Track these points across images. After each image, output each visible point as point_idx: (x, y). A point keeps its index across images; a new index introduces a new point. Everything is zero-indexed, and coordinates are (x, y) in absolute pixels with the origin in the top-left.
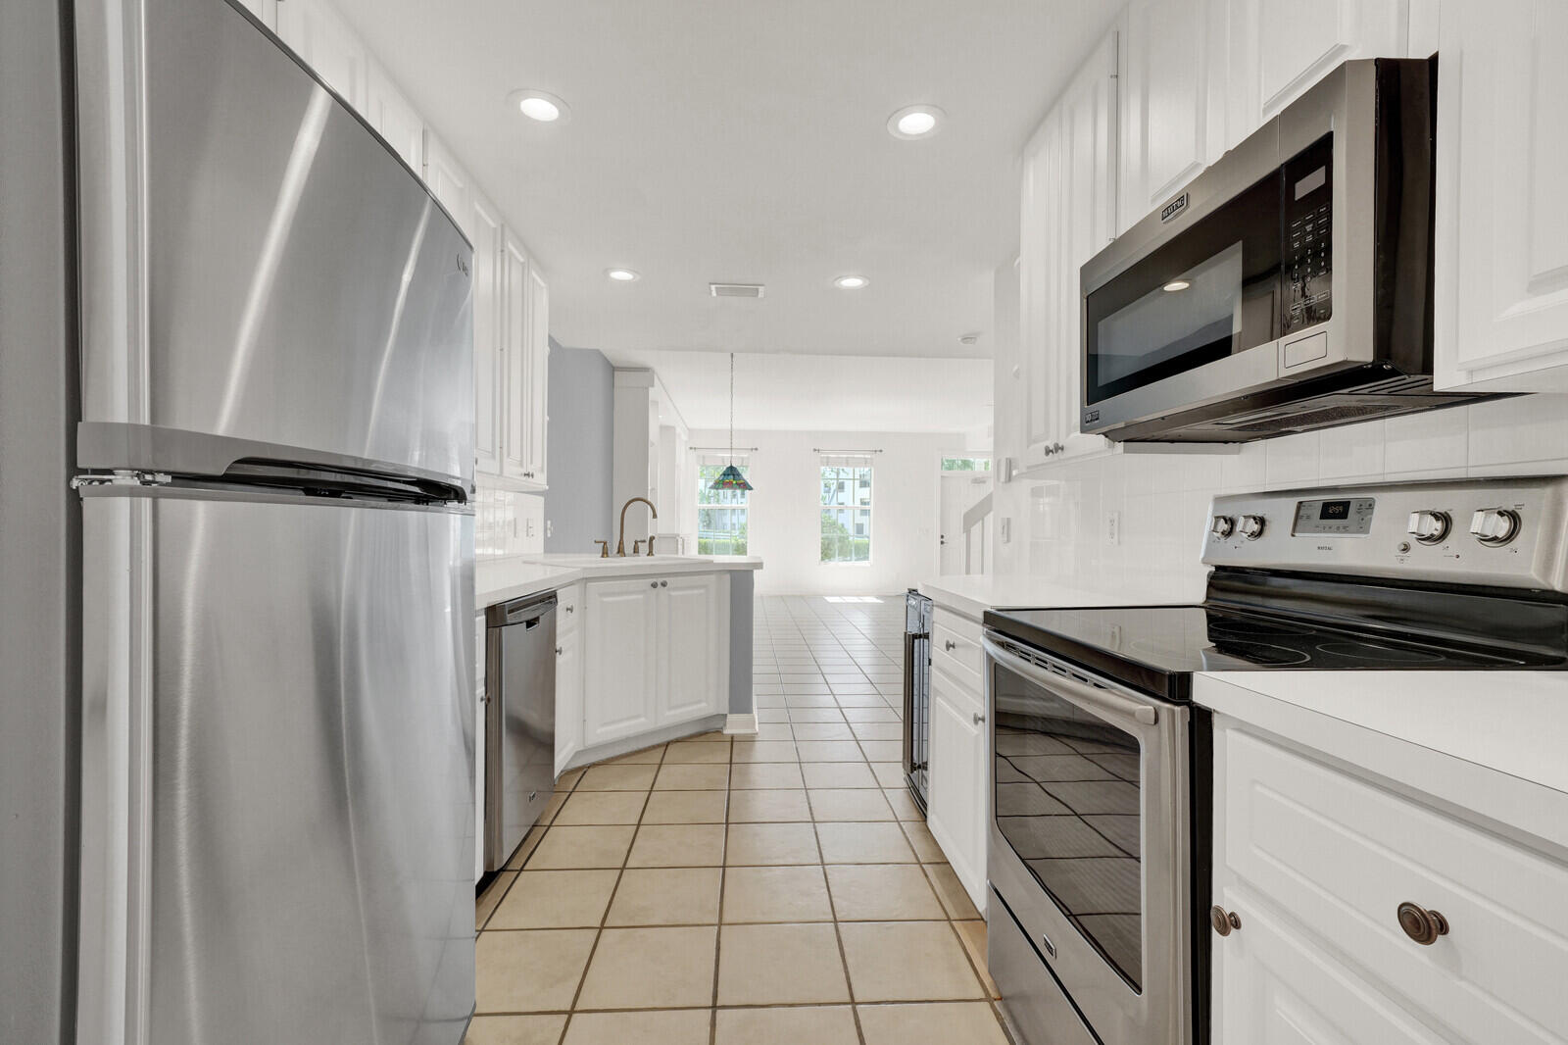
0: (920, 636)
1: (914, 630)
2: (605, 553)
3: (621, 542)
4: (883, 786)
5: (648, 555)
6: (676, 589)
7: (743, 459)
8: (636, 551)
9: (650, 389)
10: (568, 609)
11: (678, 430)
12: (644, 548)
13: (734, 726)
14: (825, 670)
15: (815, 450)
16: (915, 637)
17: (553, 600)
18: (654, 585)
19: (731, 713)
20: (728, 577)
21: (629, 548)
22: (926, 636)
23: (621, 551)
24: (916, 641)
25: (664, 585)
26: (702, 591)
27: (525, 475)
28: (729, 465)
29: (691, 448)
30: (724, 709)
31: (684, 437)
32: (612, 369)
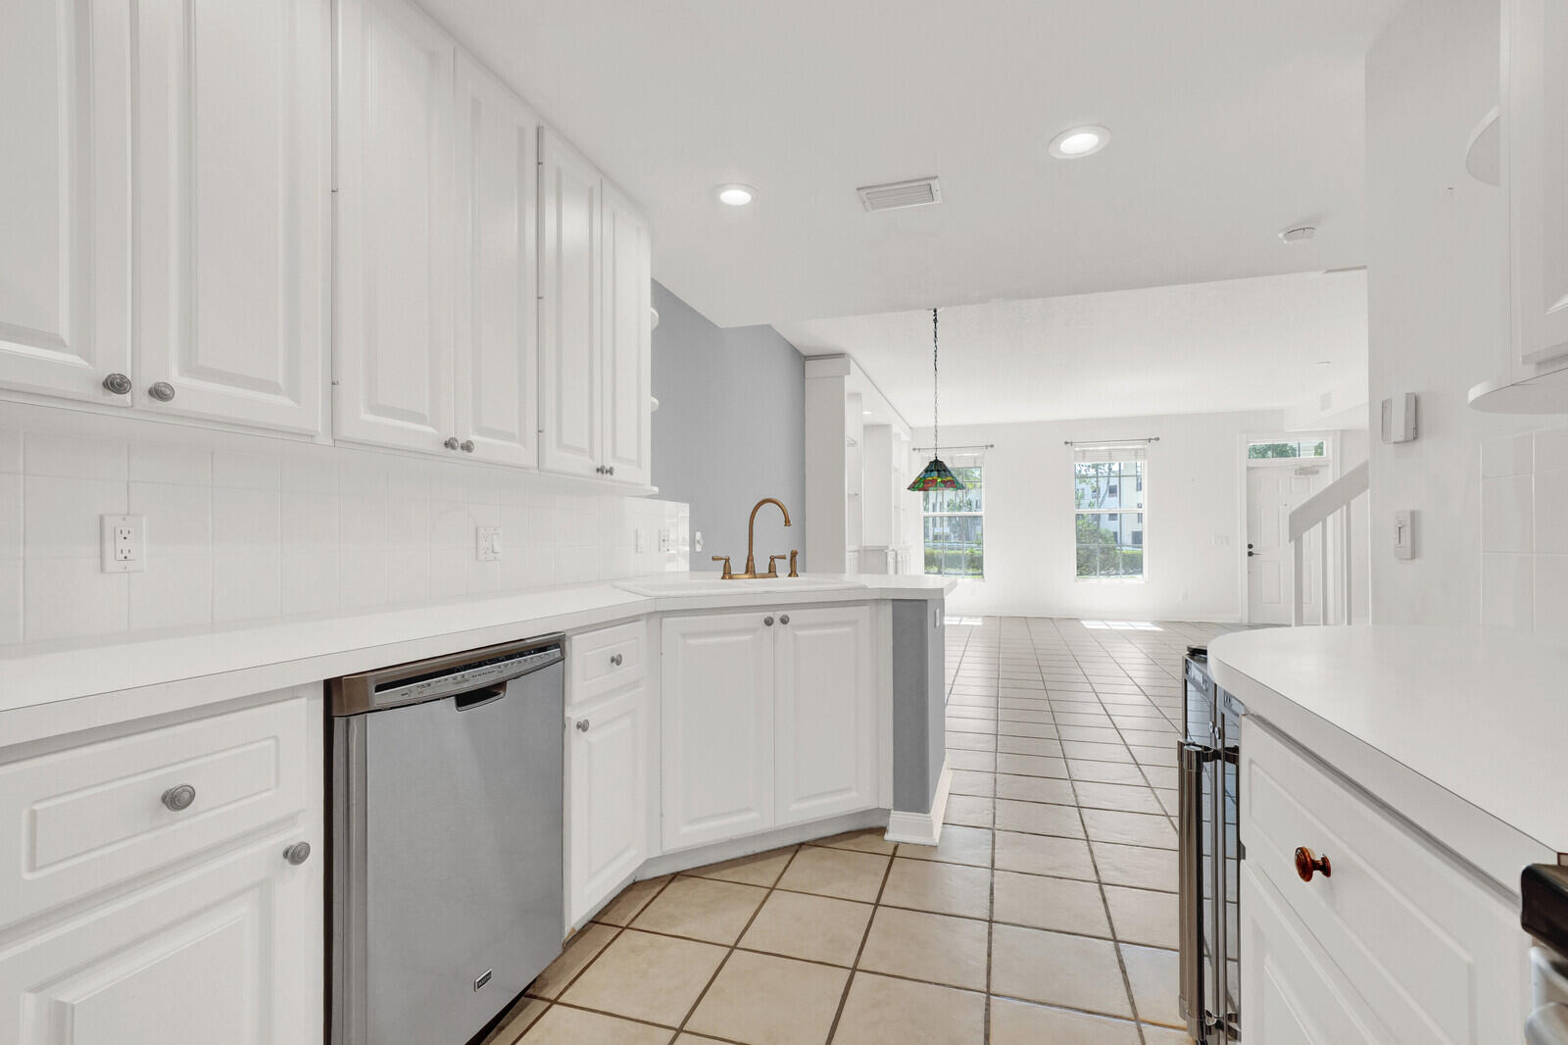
0: (1216, 755)
1: (1200, 735)
2: (727, 574)
3: (750, 559)
4: (1141, 1016)
5: (790, 575)
6: (802, 627)
7: (975, 458)
8: (772, 571)
9: (846, 377)
10: (613, 660)
11: (895, 429)
12: (783, 566)
13: (902, 829)
14: (1066, 733)
15: (1066, 443)
16: (1205, 755)
17: (555, 652)
18: (769, 622)
19: (896, 808)
20: (888, 610)
21: (761, 566)
22: (1232, 755)
23: (750, 570)
24: (1207, 765)
25: (784, 621)
26: (847, 629)
27: (598, 470)
28: (933, 459)
29: (914, 449)
30: (887, 800)
31: (905, 438)
32: (802, 359)
